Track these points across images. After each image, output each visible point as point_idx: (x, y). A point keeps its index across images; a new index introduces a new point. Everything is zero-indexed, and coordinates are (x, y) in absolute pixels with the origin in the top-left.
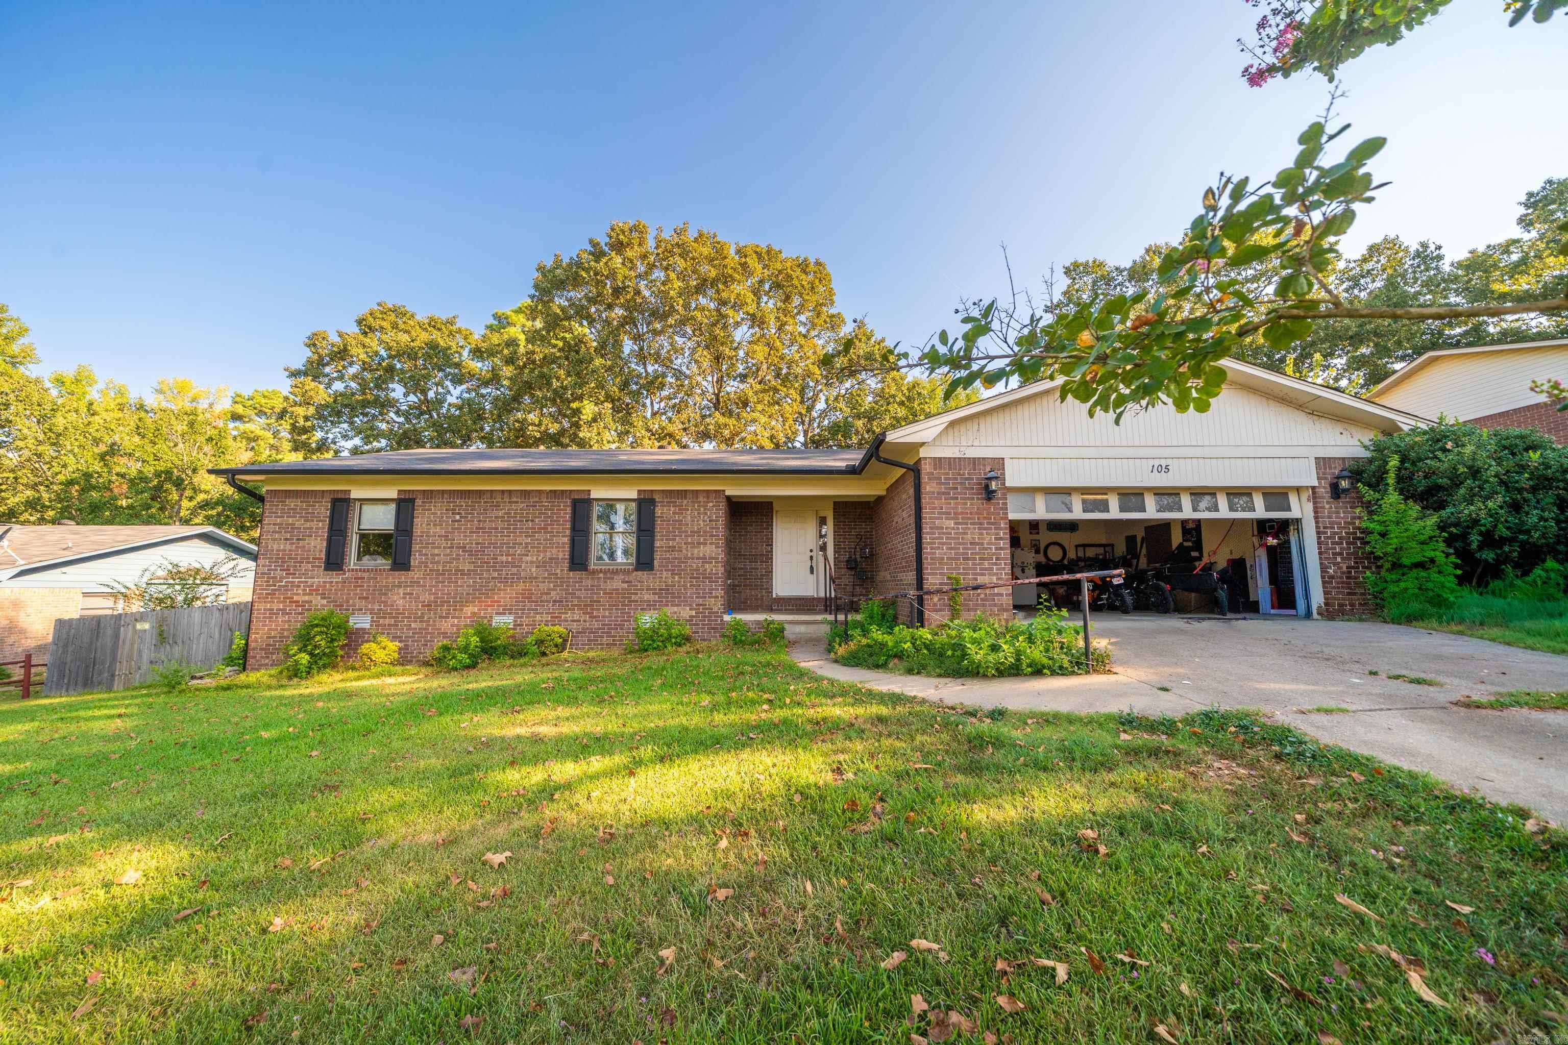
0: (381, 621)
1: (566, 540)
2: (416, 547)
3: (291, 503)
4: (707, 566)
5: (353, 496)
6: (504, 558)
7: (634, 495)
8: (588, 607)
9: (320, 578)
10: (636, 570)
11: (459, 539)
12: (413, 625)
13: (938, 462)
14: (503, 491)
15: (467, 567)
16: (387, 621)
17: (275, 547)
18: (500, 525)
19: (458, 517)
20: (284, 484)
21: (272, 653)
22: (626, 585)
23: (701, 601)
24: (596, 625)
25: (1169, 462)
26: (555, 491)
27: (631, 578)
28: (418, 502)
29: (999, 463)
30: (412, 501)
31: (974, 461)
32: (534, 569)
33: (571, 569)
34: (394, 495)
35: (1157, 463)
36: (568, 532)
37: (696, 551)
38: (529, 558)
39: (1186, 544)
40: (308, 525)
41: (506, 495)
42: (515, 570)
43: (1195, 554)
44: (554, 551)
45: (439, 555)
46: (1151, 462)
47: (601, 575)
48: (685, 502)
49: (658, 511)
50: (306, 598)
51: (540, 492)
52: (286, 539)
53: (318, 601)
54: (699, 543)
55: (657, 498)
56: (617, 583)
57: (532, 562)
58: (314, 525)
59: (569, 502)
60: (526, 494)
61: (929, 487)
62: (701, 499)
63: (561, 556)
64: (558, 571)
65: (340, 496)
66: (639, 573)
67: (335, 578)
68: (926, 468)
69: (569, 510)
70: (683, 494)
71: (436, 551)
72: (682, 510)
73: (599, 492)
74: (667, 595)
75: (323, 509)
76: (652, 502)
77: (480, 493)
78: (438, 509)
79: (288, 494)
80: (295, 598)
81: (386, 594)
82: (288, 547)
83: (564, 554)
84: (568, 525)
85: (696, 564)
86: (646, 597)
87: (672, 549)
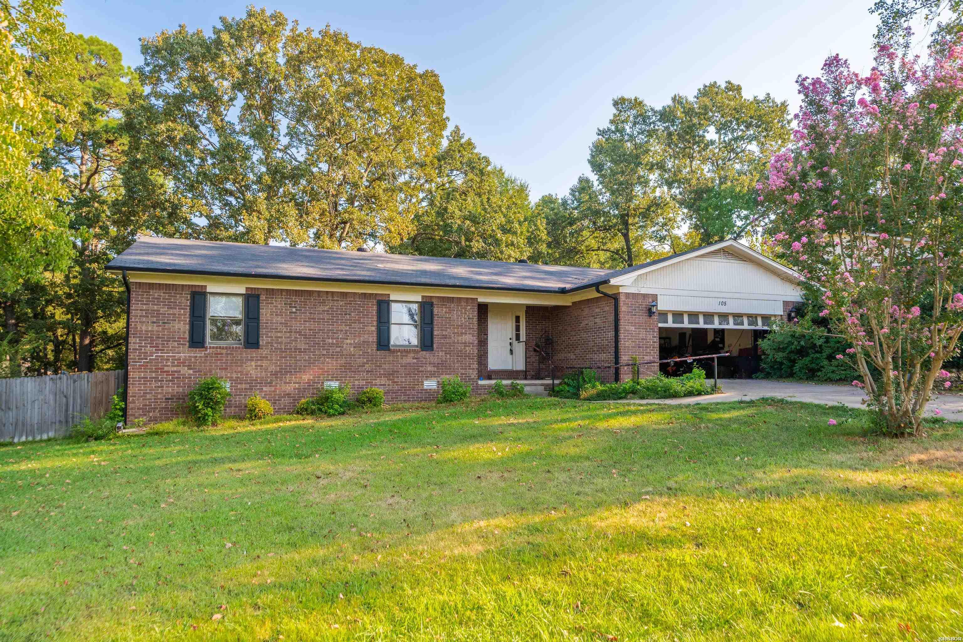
0: (239, 386)
1: (374, 328)
2: (262, 331)
3: (156, 294)
4: (467, 348)
5: (209, 289)
6: (330, 341)
7: (420, 299)
8: (390, 375)
9: (185, 353)
10: (422, 350)
11: (296, 325)
12: (264, 389)
13: (628, 295)
14: (327, 292)
15: (303, 347)
16: (244, 386)
17: (144, 328)
18: (326, 317)
19: (294, 310)
20: (147, 278)
21: (149, 412)
22: (415, 361)
23: (463, 373)
24: (396, 388)
25: (726, 300)
26: (365, 294)
27: (419, 356)
28: (263, 297)
29: (655, 297)
30: (258, 296)
31: (645, 296)
32: (352, 349)
33: (378, 349)
34: (243, 291)
35: (721, 300)
36: (375, 323)
37: (460, 338)
38: (348, 341)
39: (717, 339)
40: (171, 311)
41: (330, 295)
42: (338, 349)
43: (721, 345)
44: (366, 336)
45: (282, 337)
47: (399, 354)
48: (452, 305)
49: (436, 311)
50: (175, 369)
51: (355, 294)
52: (154, 322)
53: (185, 371)
54: (462, 333)
55: (435, 301)
56: (409, 359)
57: (351, 344)
58: (176, 311)
59: (375, 302)
60: (344, 295)
61: (623, 308)
62: (463, 304)
63: (371, 339)
64: (369, 350)
65: (197, 290)
66: (424, 353)
67: (199, 353)
68: (622, 298)
69: (375, 308)
70: (451, 299)
71: (279, 335)
72: (450, 311)
73: (395, 296)
74: (442, 367)
75: (185, 300)
76: (432, 304)
77: (310, 293)
78: (279, 303)
79: (151, 286)
80: (166, 369)
81: (242, 366)
82: (155, 328)
83: (373, 338)
84: (375, 318)
85: (460, 347)
86: (429, 369)
87: (445, 337)
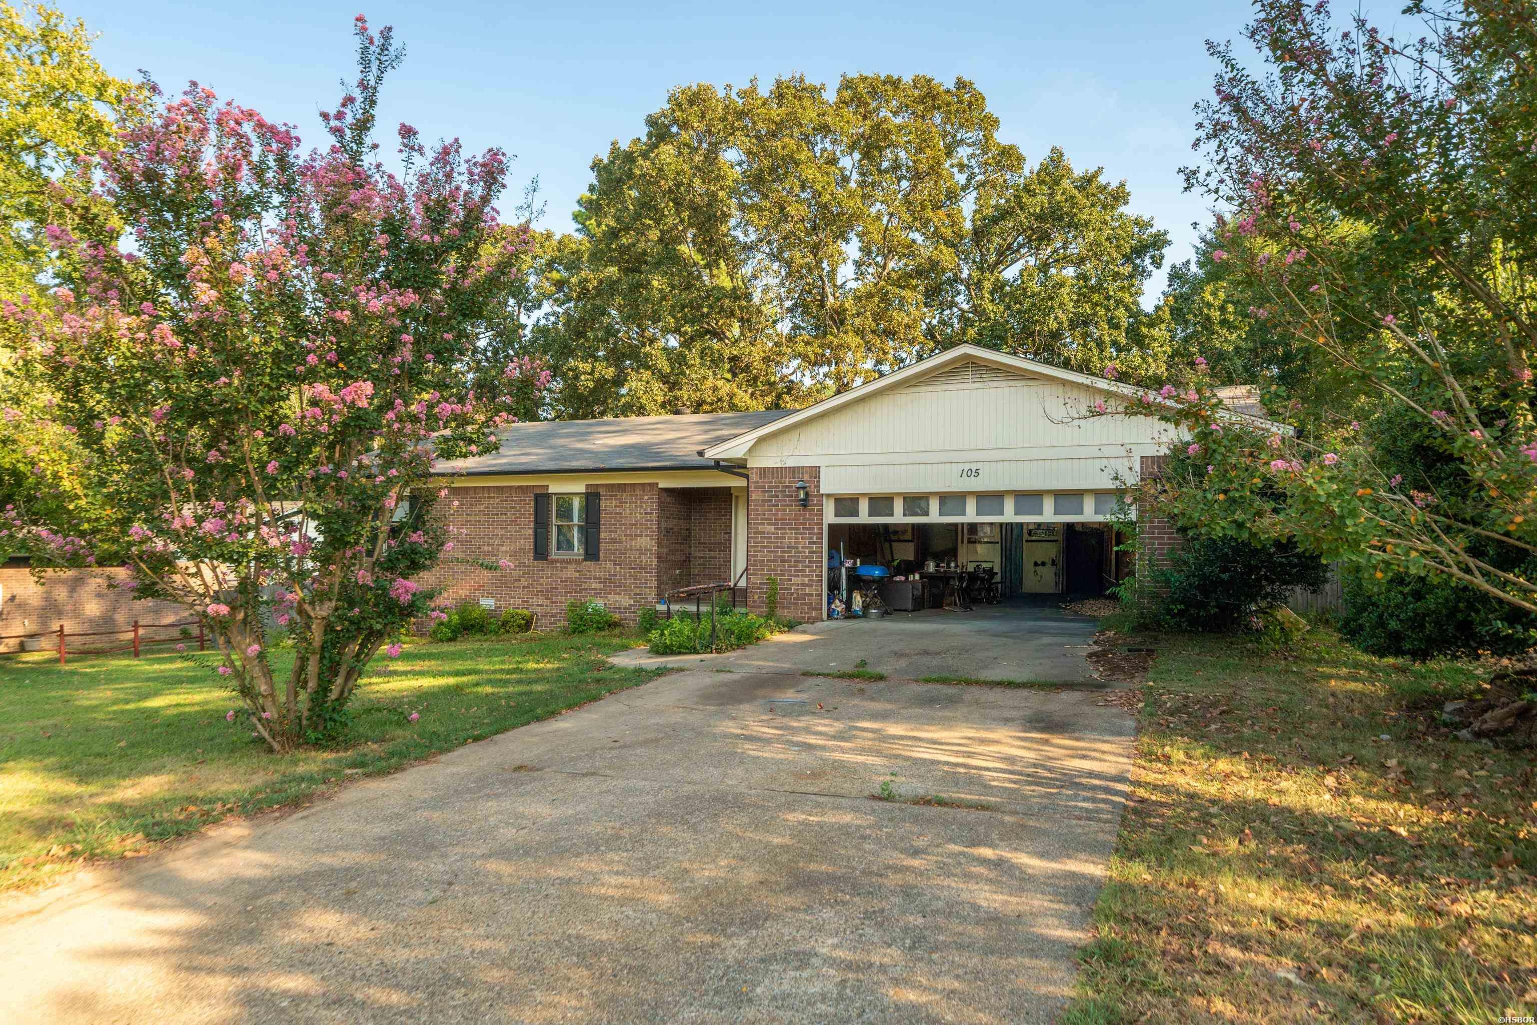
1: (531, 532)
4: (643, 557)
6: (486, 548)
7: (583, 490)
8: (549, 592)
10: (585, 560)
13: (763, 471)
14: (483, 488)
22: (577, 574)
23: (638, 591)
24: (555, 610)
25: (979, 466)
26: (520, 487)
27: (583, 567)
29: (815, 471)
31: (794, 470)
33: (535, 559)
35: (967, 467)
36: (532, 524)
37: (634, 543)
38: (502, 549)
41: (485, 491)
44: (522, 542)
46: (961, 467)
47: (559, 565)
48: (625, 495)
49: (603, 504)
51: (510, 488)
54: (636, 535)
55: (602, 491)
56: (571, 572)
57: (504, 553)
59: (532, 497)
60: (500, 490)
61: (755, 495)
62: (637, 492)
63: (527, 546)
64: (526, 560)
66: (589, 563)
68: (753, 477)
69: (532, 504)
70: (622, 487)
72: (622, 502)
73: (556, 487)
74: (610, 585)
76: (597, 495)
83: (529, 545)
84: (531, 517)
85: (634, 555)
86: (594, 586)
87: (614, 541)
